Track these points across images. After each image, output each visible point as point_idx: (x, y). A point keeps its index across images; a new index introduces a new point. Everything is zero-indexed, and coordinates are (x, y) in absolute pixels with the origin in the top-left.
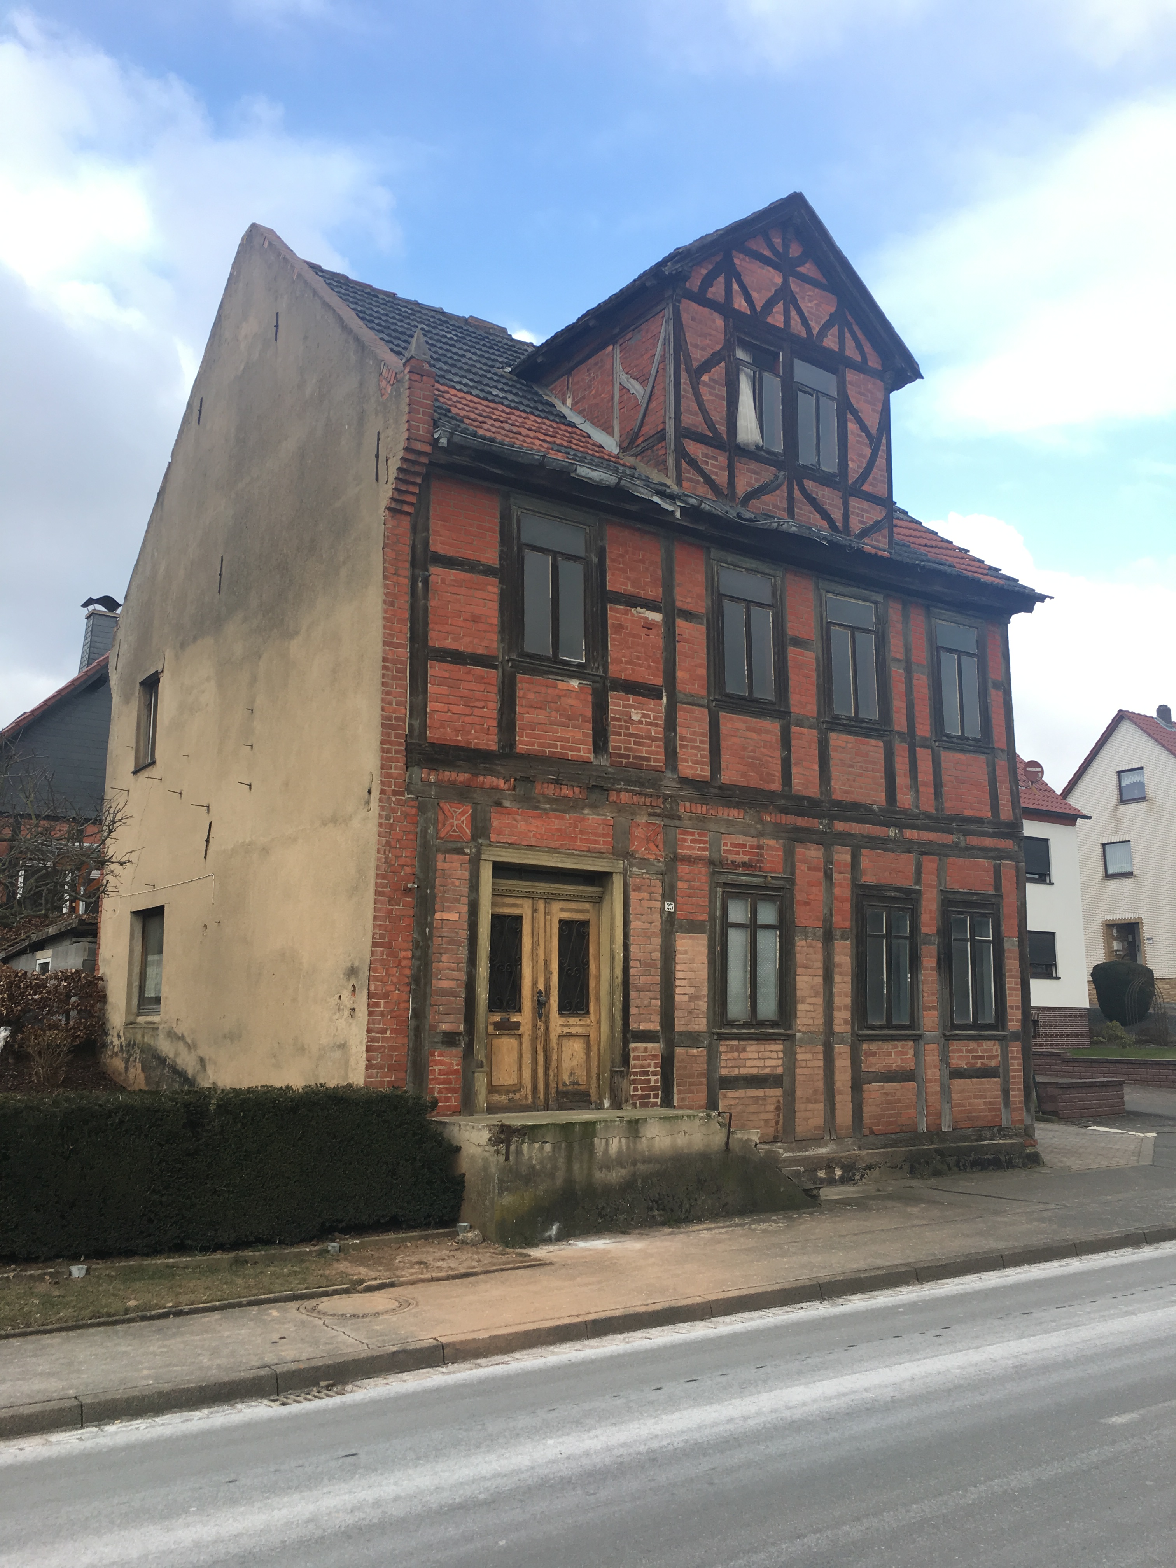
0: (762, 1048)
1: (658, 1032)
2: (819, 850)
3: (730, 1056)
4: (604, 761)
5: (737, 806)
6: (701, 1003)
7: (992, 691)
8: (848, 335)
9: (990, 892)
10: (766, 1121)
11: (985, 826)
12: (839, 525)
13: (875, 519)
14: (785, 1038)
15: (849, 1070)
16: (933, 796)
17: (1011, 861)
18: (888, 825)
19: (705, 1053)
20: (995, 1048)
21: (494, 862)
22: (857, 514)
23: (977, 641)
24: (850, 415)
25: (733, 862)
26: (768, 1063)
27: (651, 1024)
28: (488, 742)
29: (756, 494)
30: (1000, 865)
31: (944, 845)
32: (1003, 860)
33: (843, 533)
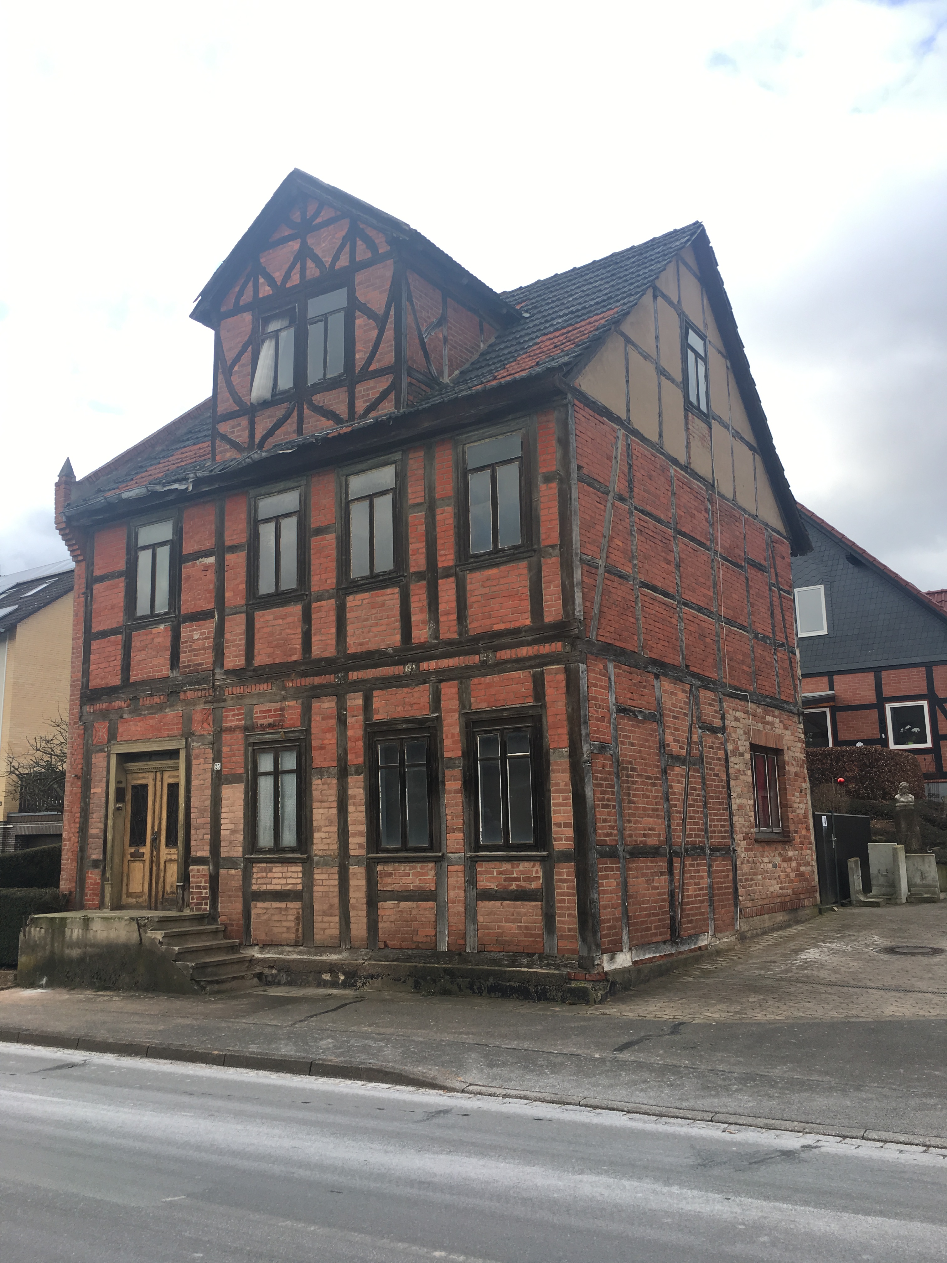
0: (285, 869)
1: (208, 857)
2: (333, 701)
3: (259, 875)
4: (175, 674)
5: (266, 681)
6: (238, 836)
7: (543, 487)
8: (359, 243)
9: (527, 705)
10: (288, 928)
11: (522, 635)
12: (345, 416)
13: (381, 390)
14: (303, 861)
15: (364, 889)
16: (456, 622)
17: (558, 665)
18: (403, 663)
19: (240, 872)
20: (535, 869)
21: (117, 754)
22: (363, 396)
23: (522, 442)
24: (358, 313)
25: (261, 725)
26: (290, 881)
27: (204, 852)
28: (116, 681)
29: (270, 433)
30: (542, 672)
31: (467, 667)
32: (546, 666)
33: (347, 421)
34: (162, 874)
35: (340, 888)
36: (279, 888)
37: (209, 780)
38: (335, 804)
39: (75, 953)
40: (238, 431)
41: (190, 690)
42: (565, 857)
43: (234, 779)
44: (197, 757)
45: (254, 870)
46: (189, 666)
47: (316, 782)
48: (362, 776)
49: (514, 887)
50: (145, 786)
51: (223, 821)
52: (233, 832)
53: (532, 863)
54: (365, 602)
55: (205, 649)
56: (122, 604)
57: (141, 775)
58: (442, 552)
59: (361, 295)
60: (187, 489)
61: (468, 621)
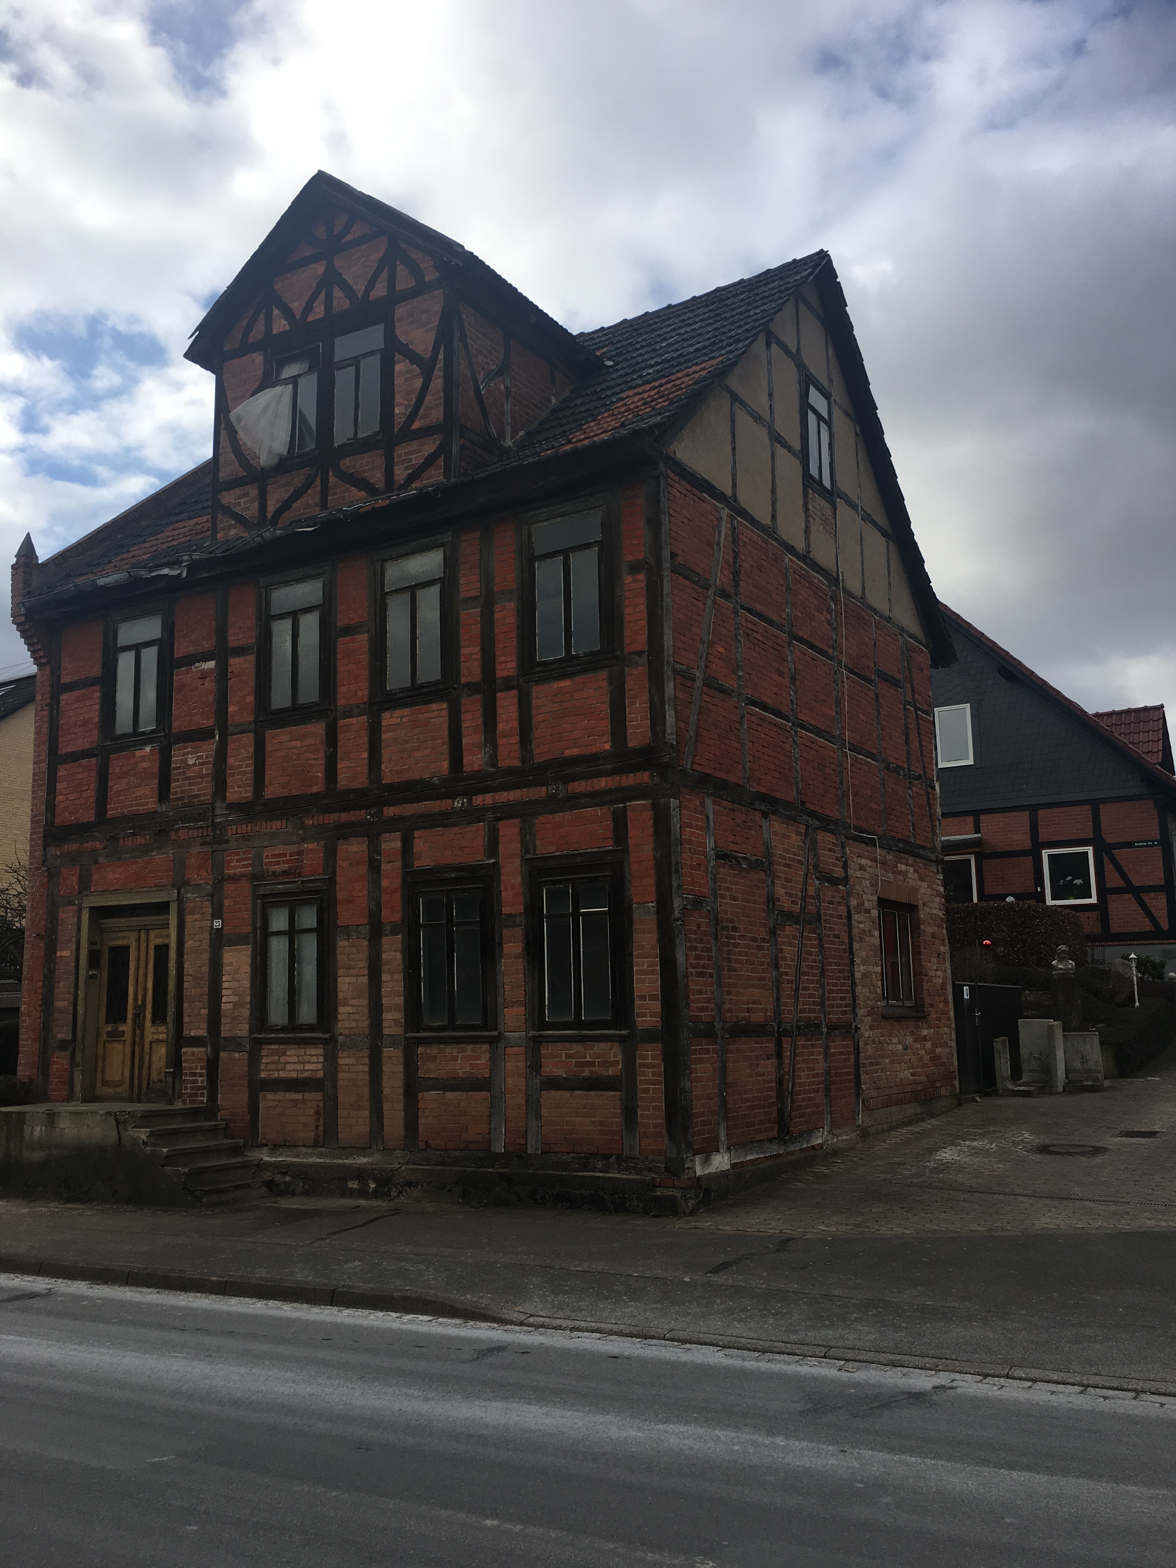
0: (302, 1052)
1: (205, 1037)
2: (363, 843)
3: (270, 1059)
4: (164, 808)
5: (280, 818)
6: (243, 1010)
7: (628, 579)
8: (400, 267)
9: (606, 849)
10: (306, 1125)
11: (600, 762)
12: (380, 486)
13: (427, 454)
14: (324, 1042)
15: (401, 1076)
16: (519, 745)
17: (644, 800)
18: (453, 796)
19: (246, 1057)
20: (613, 1051)
21: (90, 908)
22: (403, 462)
23: (602, 522)
24: (398, 356)
25: (273, 873)
26: (308, 1067)
27: (200, 1031)
28: (90, 816)
29: (286, 505)
30: (625, 809)
31: (531, 802)
32: (630, 801)
33: (383, 493)
34: (147, 1059)
35: (370, 1075)
36: (294, 1075)
37: (207, 941)
38: (366, 972)
39: (37, 1156)
40: (246, 503)
41: (184, 828)
42: (650, 1036)
43: (237, 940)
44: (192, 912)
45: (263, 1053)
46: (183, 798)
47: (342, 944)
48: (399, 936)
49: (586, 1073)
50: (126, 948)
51: (224, 992)
52: (237, 1005)
53: (610, 1044)
54: (405, 719)
55: (203, 776)
56: (97, 719)
57: (120, 934)
58: (502, 659)
59: (402, 333)
60: (180, 575)
61: (533, 746)
